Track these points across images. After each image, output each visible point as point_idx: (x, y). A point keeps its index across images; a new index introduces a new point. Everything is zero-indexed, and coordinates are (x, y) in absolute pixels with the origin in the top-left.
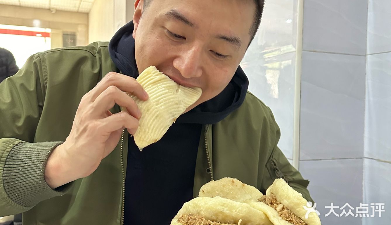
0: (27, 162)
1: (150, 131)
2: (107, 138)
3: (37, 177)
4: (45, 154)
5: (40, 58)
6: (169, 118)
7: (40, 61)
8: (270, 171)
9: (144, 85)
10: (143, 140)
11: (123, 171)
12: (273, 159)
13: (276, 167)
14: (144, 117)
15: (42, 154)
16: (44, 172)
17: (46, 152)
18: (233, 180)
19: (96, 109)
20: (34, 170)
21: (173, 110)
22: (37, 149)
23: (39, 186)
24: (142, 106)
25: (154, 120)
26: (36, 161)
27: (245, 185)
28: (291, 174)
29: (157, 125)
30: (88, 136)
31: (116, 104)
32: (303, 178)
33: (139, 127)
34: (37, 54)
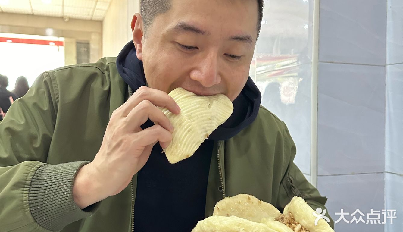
0: (53, 184)
1: (182, 146)
2: (140, 152)
3: (65, 198)
4: (72, 174)
5: (50, 76)
6: (202, 133)
7: (50, 80)
8: (287, 189)
9: (177, 98)
10: (175, 155)
11: (133, 194)
12: (289, 176)
13: (292, 184)
14: (176, 131)
15: (69, 174)
16: (72, 193)
17: (73, 172)
18: (249, 197)
19: (129, 124)
20: (62, 191)
21: (206, 125)
22: (62, 170)
23: (68, 207)
24: (175, 120)
25: (186, 134)
26: (63, 181)
27: (262, 202)
28: (309, 191)
29: (189, 139)
30: (122, 151)
31: (149, 118)
32: (320, 195)
33: (172, 141)
34: (45, 72)
